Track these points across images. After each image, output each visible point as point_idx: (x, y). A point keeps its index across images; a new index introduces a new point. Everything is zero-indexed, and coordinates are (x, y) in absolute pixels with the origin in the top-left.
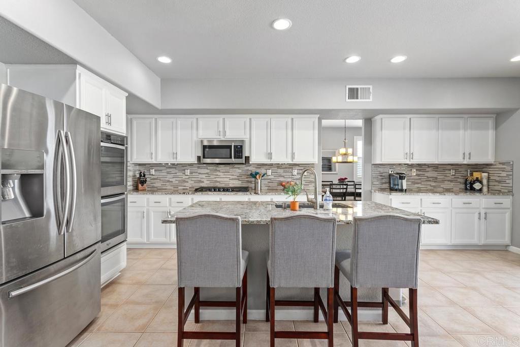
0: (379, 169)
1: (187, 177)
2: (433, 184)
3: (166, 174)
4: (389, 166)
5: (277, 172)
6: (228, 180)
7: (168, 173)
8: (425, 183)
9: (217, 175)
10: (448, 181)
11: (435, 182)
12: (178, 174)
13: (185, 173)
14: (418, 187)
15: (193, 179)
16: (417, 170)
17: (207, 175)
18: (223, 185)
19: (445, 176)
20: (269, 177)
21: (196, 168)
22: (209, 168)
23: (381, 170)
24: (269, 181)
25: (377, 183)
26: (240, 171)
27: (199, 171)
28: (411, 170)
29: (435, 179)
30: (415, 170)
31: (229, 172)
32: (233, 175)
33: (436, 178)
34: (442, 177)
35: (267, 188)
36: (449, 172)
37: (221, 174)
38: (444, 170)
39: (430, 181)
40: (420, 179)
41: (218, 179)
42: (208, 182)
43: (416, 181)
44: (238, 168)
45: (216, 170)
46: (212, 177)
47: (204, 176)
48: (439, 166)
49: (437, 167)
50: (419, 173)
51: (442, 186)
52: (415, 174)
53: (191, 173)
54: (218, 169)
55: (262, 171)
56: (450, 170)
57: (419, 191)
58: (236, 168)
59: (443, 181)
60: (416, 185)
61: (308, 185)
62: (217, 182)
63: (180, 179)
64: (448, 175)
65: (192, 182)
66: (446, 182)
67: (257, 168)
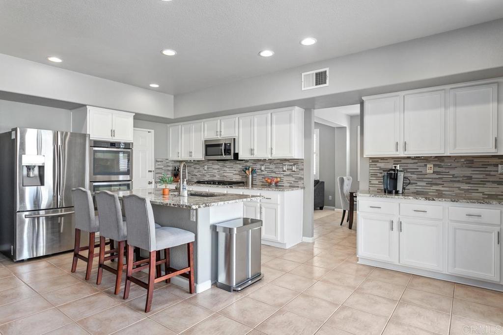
0: (379, 165)
1: (206, 172)
2: (465, 187)
3: (193, 169)
4: (392, 161)
5: (269, 168)
6: (232, 174)
7: (195, 168)
8: (451, 184)
9: (224, 170)
10: (493, 182)
11: (469, 183)
12: (200, 169)
13: (204, 169)
14: (437, 190)
15: (209, 174)
16: (434, 165)
17: (218, 170)
18: (228, 180)
19: (487, 175)
20: (263, 173)
21: (211, 164)
22: (219, 164)
23: (382, 165)
24: (262, 176)
25: (376, 182)
26: (241, 167)
27: (213, 167)
28: (426, 165)
29: (468, 180)
30: (432, 166)
31: (232, 168)
32: (235, 171)
33: (470, 178)
34: (481, 176)
35: (261, 183)
36: (494, 169)
37: (228, 169)
38: (485, 165)
39: (459, 181)
40: (439, 178)
41: (225, 174)
42: (219, 176)
43: (434, 181)
44: (239, 164)
45: (224, 166)
46: (222, 172)
47: (216, 171)
48: (475, 160)
49: (473, 160)
50: (438, 169)
51: (480, 190)
52: (432, 171)
53: (208, 168)
54: (226, 165)
55: (258, 166)
56: (497, 165)
57: (440, 195)
58: (238, 164)
59: (483, 182)
60: (435, 187)
61: (297, 182)
62: (224, 176)
63: (201, 173)
64: (492, 173)
65: (209, 176)
66: (488, 185)
67: (253, 164)
